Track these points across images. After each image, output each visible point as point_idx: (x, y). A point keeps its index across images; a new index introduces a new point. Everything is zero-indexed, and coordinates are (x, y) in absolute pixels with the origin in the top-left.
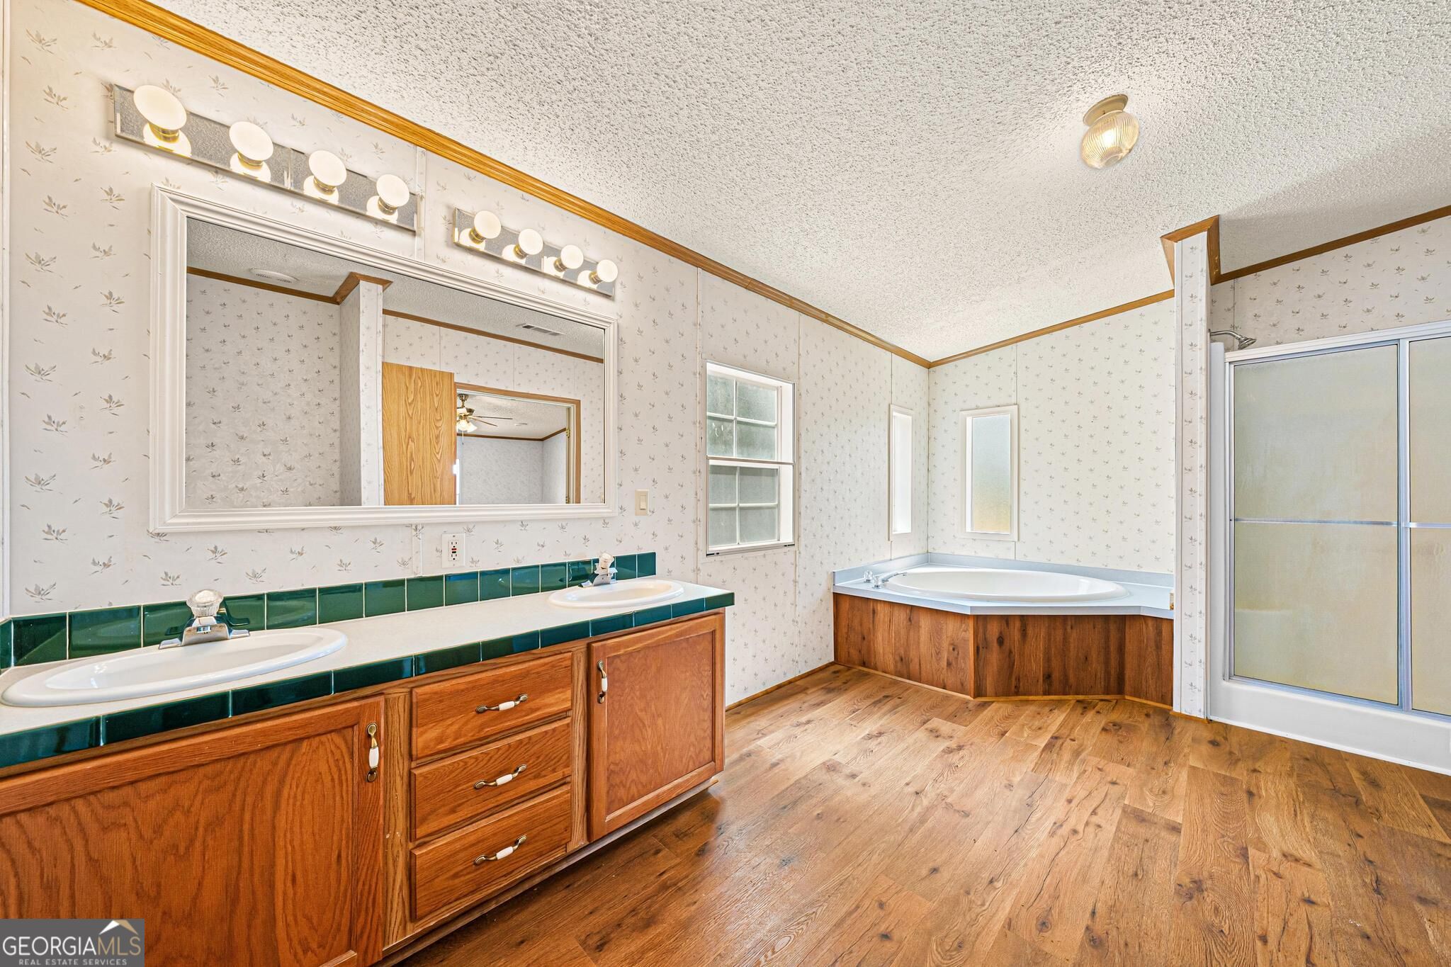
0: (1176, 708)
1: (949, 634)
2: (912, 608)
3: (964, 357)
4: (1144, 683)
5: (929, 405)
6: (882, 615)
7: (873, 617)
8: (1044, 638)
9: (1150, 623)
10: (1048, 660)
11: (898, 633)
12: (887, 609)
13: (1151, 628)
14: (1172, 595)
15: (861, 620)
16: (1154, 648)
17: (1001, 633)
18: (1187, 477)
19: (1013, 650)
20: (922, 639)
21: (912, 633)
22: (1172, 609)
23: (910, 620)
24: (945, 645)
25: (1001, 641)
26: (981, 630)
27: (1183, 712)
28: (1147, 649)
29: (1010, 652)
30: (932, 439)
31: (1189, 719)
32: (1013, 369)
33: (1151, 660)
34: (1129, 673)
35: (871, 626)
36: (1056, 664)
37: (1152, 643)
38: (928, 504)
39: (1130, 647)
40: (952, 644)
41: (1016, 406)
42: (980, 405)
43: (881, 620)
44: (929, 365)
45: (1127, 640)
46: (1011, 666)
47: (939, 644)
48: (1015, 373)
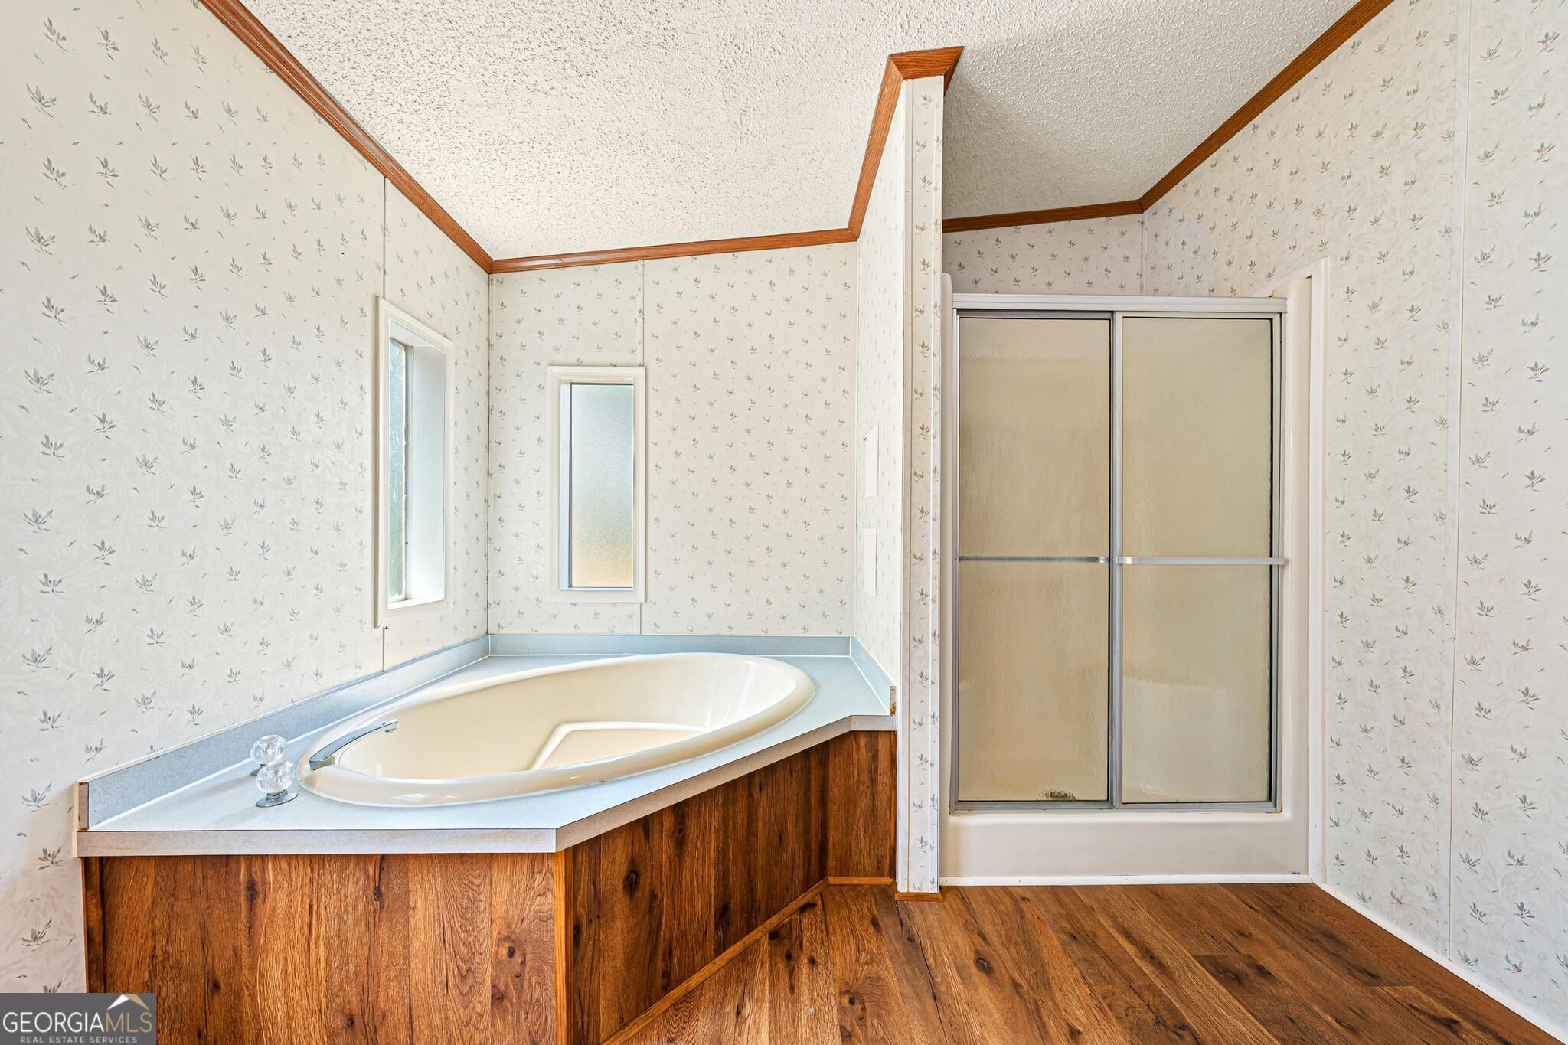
0: (902, 887)
1: (499, 912)
2: (383, 860)
3: (557, 266)
4: (853, 846)
5: (490, 345)
6: (282, 897)
7: (251, 910)
8: (717, 831)
9: (863, 741)
10: (723, 876)
11: (337, 944)
12: (299, 877)
13: (863, 750)
14: (893, 689)
15: (204, 930)
16: (868, 784)
17: (633, 861)
18: (918, 487)
19: (658, 891)
20: (416, 946)
21: (383, 932)
22: (893, 713)
23: (378, 894)
24: (488, 944)
25: (632, 883)
26: (585, 876)
27: (912, 890)
28: (858, 788)
29: (653, 896)
30: (496, 414)
31: (920, 898)
32: (639, 305)
33: (864, 803)
34: (833, 836)
35: (243, 941)
36: (736, 880)
37: (865, 778)
38: (489, 539)
39: (836, 789)
40: (508, 938)
41: (643, 369)
42: (585, 360)
43: (280, 912)
44: (491, 267)
45: (831, 779)
46: (655, 932)
47: (469, 945)
48: (642, 312)
